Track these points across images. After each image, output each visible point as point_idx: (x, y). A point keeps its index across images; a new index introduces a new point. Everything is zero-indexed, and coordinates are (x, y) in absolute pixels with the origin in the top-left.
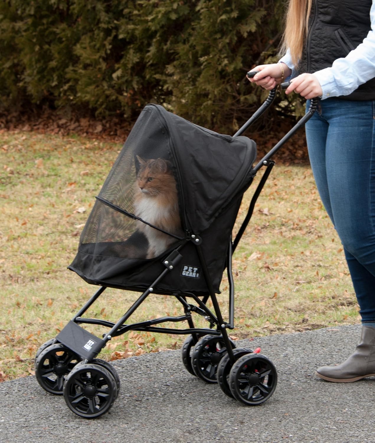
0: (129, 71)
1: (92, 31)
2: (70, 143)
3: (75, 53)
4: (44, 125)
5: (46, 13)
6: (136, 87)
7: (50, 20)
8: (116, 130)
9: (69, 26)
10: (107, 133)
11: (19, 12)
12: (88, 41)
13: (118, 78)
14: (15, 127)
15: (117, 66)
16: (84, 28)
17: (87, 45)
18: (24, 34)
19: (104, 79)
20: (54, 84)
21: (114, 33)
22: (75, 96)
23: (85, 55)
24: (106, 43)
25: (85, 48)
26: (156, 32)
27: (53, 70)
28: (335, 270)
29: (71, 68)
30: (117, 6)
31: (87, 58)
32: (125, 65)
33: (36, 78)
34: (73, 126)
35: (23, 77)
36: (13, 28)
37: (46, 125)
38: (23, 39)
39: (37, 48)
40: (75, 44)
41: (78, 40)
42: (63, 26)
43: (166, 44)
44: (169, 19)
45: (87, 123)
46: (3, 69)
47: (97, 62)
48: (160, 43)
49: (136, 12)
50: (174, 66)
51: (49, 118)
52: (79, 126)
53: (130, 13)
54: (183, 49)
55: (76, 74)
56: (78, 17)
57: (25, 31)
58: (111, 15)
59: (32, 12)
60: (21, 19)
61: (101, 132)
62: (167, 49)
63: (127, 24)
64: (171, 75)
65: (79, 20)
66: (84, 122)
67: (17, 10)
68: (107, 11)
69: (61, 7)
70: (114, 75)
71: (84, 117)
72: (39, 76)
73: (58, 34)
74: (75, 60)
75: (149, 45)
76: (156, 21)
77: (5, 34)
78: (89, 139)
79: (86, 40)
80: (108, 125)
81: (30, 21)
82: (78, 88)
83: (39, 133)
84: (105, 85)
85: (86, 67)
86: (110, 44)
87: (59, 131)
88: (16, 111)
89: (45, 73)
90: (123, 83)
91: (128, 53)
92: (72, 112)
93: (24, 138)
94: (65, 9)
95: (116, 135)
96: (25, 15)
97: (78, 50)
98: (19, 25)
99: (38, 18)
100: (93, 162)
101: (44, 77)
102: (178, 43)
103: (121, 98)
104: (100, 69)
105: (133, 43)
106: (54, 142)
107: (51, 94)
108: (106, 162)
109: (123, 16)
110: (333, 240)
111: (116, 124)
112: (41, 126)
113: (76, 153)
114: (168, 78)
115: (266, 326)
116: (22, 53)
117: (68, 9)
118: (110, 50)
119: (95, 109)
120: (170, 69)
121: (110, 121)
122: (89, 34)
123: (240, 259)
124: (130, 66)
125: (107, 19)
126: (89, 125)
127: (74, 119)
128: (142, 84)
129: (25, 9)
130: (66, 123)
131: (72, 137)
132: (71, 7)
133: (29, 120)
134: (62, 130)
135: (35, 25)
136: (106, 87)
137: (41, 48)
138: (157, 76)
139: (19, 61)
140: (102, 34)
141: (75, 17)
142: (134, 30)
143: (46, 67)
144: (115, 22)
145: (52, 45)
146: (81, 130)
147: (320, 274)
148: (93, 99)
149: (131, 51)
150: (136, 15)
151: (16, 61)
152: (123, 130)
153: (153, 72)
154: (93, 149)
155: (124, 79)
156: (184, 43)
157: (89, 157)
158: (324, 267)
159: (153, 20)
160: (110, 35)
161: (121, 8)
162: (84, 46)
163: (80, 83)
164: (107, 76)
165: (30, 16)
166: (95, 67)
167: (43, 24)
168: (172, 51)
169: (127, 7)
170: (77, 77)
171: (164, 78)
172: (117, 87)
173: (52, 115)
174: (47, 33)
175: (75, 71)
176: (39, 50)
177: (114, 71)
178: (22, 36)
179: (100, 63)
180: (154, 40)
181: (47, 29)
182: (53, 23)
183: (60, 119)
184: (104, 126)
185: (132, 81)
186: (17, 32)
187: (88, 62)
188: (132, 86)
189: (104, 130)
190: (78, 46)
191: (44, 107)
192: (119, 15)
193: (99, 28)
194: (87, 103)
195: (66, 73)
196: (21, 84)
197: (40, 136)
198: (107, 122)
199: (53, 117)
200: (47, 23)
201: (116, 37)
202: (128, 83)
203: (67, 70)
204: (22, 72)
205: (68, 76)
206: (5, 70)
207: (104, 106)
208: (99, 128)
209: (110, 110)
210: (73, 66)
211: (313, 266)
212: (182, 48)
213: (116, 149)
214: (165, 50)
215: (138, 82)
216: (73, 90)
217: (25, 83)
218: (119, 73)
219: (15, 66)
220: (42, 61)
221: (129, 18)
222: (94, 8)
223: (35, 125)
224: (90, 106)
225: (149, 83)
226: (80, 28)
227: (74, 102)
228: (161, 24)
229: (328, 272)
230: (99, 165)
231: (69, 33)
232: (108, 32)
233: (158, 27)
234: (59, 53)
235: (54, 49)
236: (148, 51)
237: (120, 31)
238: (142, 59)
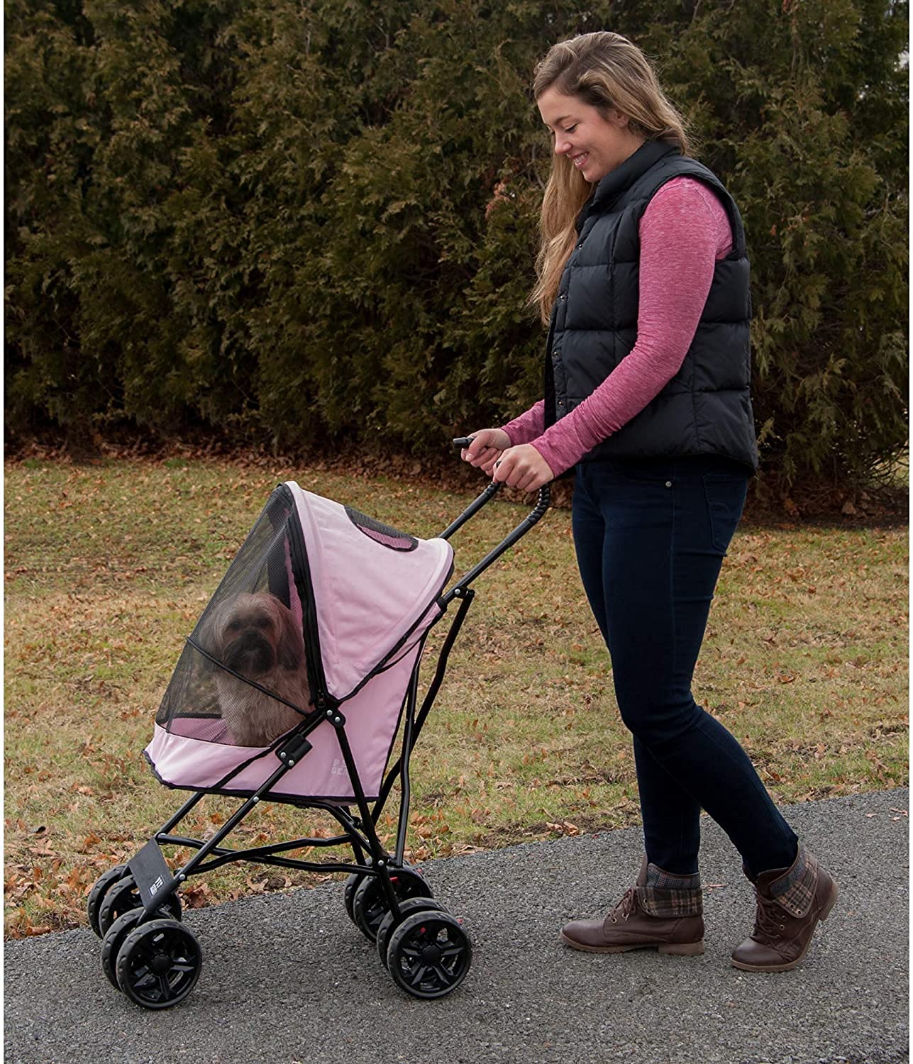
0: (457, 392)
1: (406, 337)
2: (376, 490)
3: (384, 366)
4: (345, 463)
5: (347, 312)
6: (465, 413)
7: (352, 322)
8: (440, 472)
9: (377, 330)
10: (427, 475)
11: (311, 312)
12: (403, 350)
13: (441, 401)
14: (307, 465)
15: (440, 385)
16: (396, 333)
17: (401, 356)
18: (316, 341)
19: (423, 402)
20: (356, 409)
21: (437, 341)
22: (385, 424)
23: (397, 370)
24: (426, 353)
25: (399, 360)
26: (494, 339)
27: (355, 389)
28: (733, 697)
29: (378, 386)
30: (441, 304)
31: (401, 374)
32: (451, 384)
33: (333, 401)
34: (382, 466)
35: (316, 398)
36: (303, 332)
37: (347, 464)
38: (315, 348)
39: (335, 360)
40: (385, 355)
41: (388, 350)
42: (370, 330)
43: (507, 357)
44: (511, 322)
45: (402, 462)
46: (291, 387)
47: (414, 379)
48: (498, 356)
49: (466, 312)
50: (518, 386)
51: (351, 453)
52: (391, 465)
53: (459, 312)
54: (530, 364)
55: (385, 395)
56: (388, 319)
57: (318, 337)
58: (432, 315)
59: (328, 312)
60: (314, 320)
61: (419, 474)
62: (508, 363)
63: (455, 328)
64: (515, 398)
65: (391, 322)
66: (397, 460)
67: (308, 309)
68: (428, 312)
69: (366, 306)
70: (436, 398)
71: (398, 453)
72: (336, 398)
73: (362, 341)
74: (383, 375)
75: (484, 357)
76: (494, 325)
77: (292, 341)
78: (403, 484)
79: (399, 349)
80: (429, 465)
81: (324, 323)
82: (389, 414)
83: (337, 475)
84: (425, 411)
85: (399, 385)
86: (432, 356)
87: (364, 471)
88: (307, 444)
89: (345, 394)
90: (448, 408)
91: (455, 367)
92: (382, 445)
93: (315, 481)
94: (371, 308)
95: (440, 478)
96: (317, 315)
97: (388, 362)
98: (311, 327)
99: (335, 318)
100: (405, 518)
101: (343, 399)
102: (523, 354)
103: (445, 428)
104: (417, 389)
105: (461, 354)
106: (354, 488)
107: (354, 422)
108: (422, 518)
109: (449, 317)
110: (732, 642)
111: (439, 464)
112: (341, 464)
113: (383, 504)
114: (509, 403)
115: (621, 805)
116: (316, 365)
117: (376, 308)
118: (432, 363)
119: (411, 443)
120: (512, 391)
121: (432, 459)
122: (404, 342)
123: (596, 673)
124: (457, 385)
125: (428, 322)
126: (404, 465)
127: (384, 456)
128: (473, 410)
129: (318, 308)
130: (374, 460)
131: (379, 481)
132: (380, 305)
133: (325, 456)
134: (368, 471)
135: (331, 329)
136: (425, 414)
137: (340, 360)
138: (494, 400)
139: (311, 377)
140: (421, 342)
141: (384, 319)
142: (464, 336)
143: (346, 387)
144: (438, 325)
145: (354, 356)
146: (392, 471)
147: (710, 703)
148: (407, 429)
149: (460, 365)
150: (466, 316)
151: (307, 377)
152: (448, 472)
153: (489, 394)
154: (406, 499)
155: (451, 403)
156: (532, 355)
157: (399, 510)
158: (717, 690)
159: (489, 324)
160: (433, 344)
161: (446, 306)
162: (395, 357)
163: (390, 407)
164: (427, 398)
165: (325, 316)
166: (411, 387)
167: (342, 328)
168: (514, 366)
169: (455, 305)
170: (386, 399)
171: (504, 402)
172: (439, 413)
173: (355, 449)
174: (348, 338)
175: (384, 391)
176: (338, 362)
177: (437, 393)
178: (315, 344)
179: (418, 382)
180: (491, 351)
181: (347, 335)
182: (356, 326)
183: (366, 455)
184: (423, 465)
185: (460, 405)
186: (310, 338)
187: (402, 378)
188: (460, 412)
189: (423, 471)
190: (389, 357)
191: (345, 438)
192: (443, 315)
193: (417, 333)
194: (401, 434)
195: (372, 394)
196: (313, 408)
197: (338, 479)
198: (427, 461)
199: (357, 453)
200: (348, 327)
201: (440, 345)
202: (456, 407)
203: (373, 390)
204: (316, 393)
205: (375, 398)
206: (293, 390)
207: (422, 440)
208: (417, 469)
209: (430, 445)
210: (382, 384)
211: (701, 689)
212: (528, 362)
213: (437, 499)
214: (505, 365)
215: (467, 406)
216: (381, 417)
217: (319, 406)
218: (442, 394)
219: (305, 383)
220: (341, 378)
221: (457, 320)
222: (410, 307)
223: (333, 463)
224: (404, 439)
225: (483, 408)
226: (392, 333)
227: (383, 434)
228: (500, 330)
229: (722, 700)
230: (413, 522)
231: (376, 340)
232: (429, 339)
233: (497, 333)
234: (362, 367)
235: (357, 361)
236: (484, 367)
237: (445, 338)
238: (474, 376)
